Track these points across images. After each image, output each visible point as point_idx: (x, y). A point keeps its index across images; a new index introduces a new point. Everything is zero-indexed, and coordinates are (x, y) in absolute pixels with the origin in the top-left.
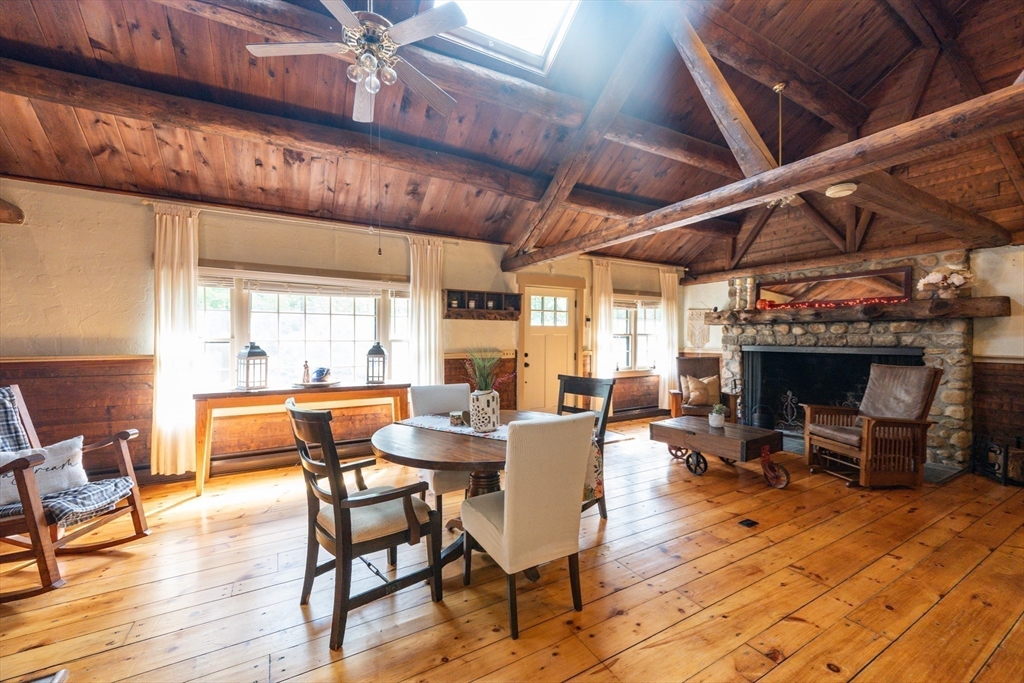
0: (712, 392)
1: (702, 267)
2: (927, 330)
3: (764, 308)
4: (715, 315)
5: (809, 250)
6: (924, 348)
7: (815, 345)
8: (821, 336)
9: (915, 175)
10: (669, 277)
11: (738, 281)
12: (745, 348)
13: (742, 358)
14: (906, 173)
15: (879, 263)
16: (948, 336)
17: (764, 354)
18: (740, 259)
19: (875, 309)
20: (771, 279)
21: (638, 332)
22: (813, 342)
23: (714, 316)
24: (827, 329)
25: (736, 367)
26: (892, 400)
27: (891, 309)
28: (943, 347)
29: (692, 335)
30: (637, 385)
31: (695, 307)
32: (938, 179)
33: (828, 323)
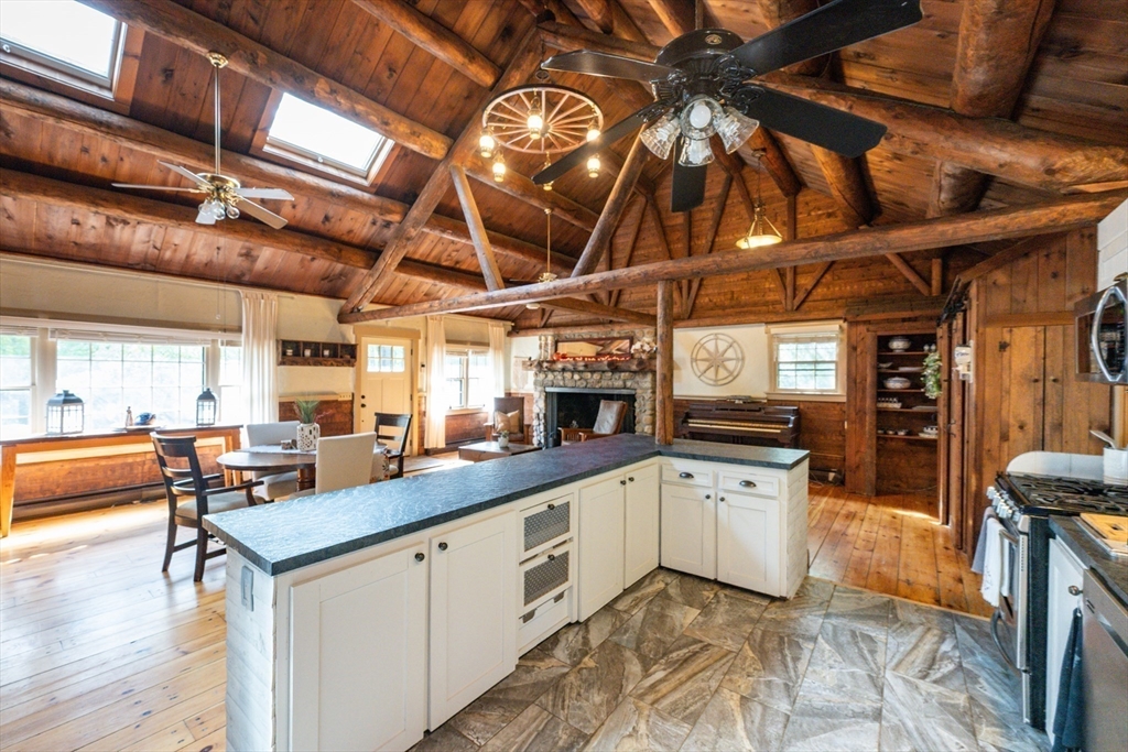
1: (523, 323)
3: (558, 359)
4: (530, 363)
6: (637, 390)
7: (586, 387)
8: (588, 381)
10: (496, 330)
11: (544, 338)
12: (548, 389)
13: (546, 397)
15: (618, 333)
16: (645, 382)
17: (558, 394)
18: (547, 321)
19: (613, 363)
20: (564, 338)
21: (470, 376)
22: (584, 385)
23: (528, 364)
24: (592, 376)
25: (542, 404)
26: (606, 422)
27: (620, 364)
28: (644, 389)
29: (516, 378)
30: (469, 421)
31: (518, 356)
33: (593, 372)
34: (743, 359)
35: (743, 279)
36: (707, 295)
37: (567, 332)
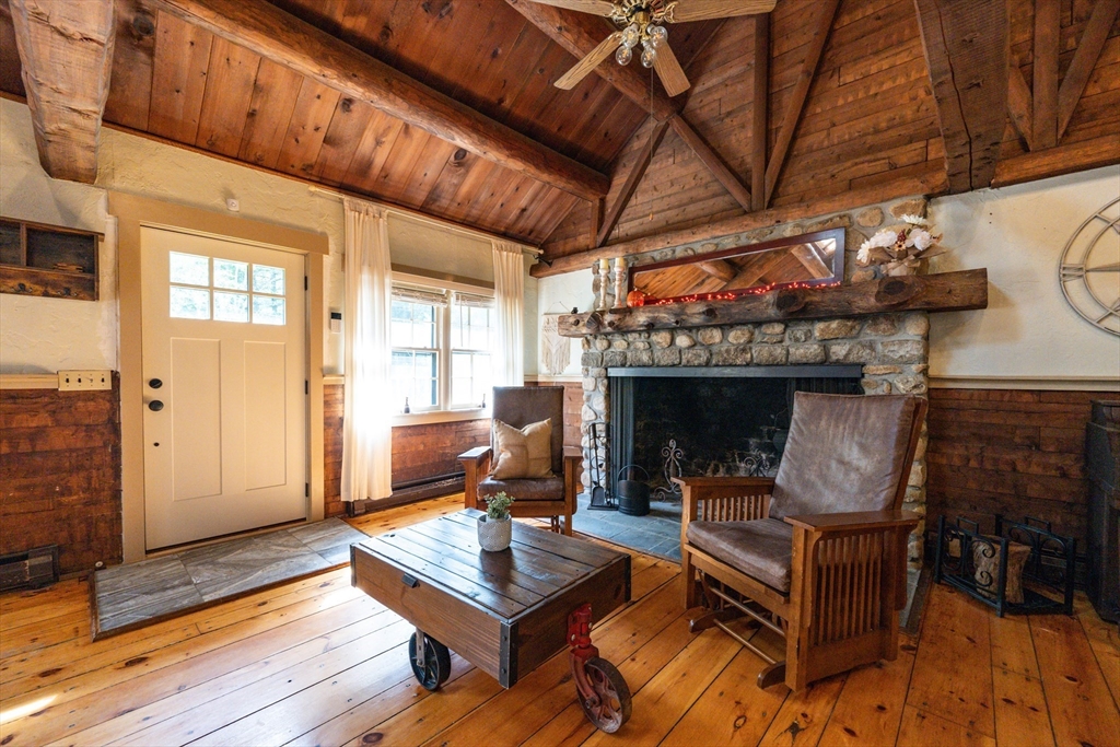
1: (561, 247)
2: (869, 334)
3: (638, 305)
4: (572, 320)
5: (701, 213)
6: (863, 365)
7: (707, 364)
8: (715, 349)
9: (849, 79)
10: (508, 259)
11: (602, 263)
12: (613, 372)
13: (609, 388)
14: (836, 77)
15: (798, 225)
16: (901, 343)
17: (637, 380)
18: (609, 232)
19: (794, 298)
20: (648, 261)
21: (454, 345)
22: (703, 359)
24: (724, 337)
25: (599, 404)
26: (834, 464)
27: (816, 298)
28: (892, 361)
29: (548, 353)
31: (551, 311)
32: (882, 83)
33: (725, 327)
37: (658, 249)
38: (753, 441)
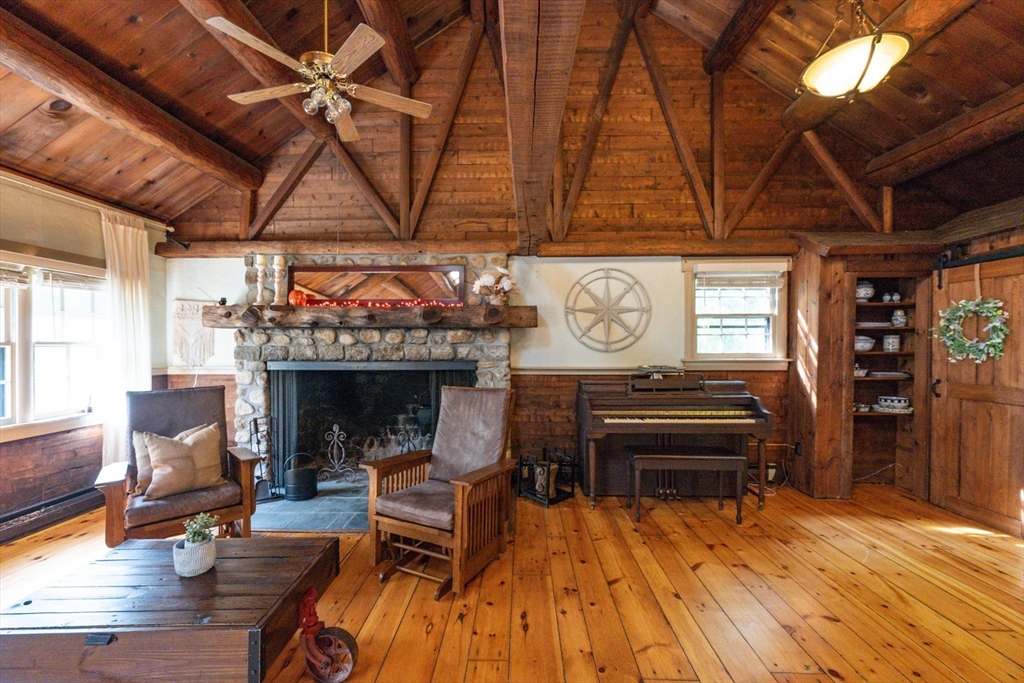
0: (208, 460)
1: (199, 229)
2: (480, 341)
3: (301, 304)
4: (222, 311)
5: (358, 229)
6: (477, 361)
7: (368, 359)
8: (374, 347)
9: (464, 163)
11: (259, 259)
12: (272, 366)
13: (268, 381)
14: (456, 157)
15: (434, 257)
16: (498, 347)
17: (300, 374)
18: (263, 227)
19: (435, 313)
20: (309, 263)
21: (35, 337)
22: (365, 355)
23: (220, 313)
24: (382, 338)
25: (258, 397)
26: (469, 435)
27: (449, 314)
28: (493, 359)
29: (182, 344)
30: (36, 455)
31: (187, 297)
32: (483, 173)
33: (383, 329)
34: (649, 311)
35: (647, 187)
36: (592, 206)
37: (319, 254)
38: (401, 417)
